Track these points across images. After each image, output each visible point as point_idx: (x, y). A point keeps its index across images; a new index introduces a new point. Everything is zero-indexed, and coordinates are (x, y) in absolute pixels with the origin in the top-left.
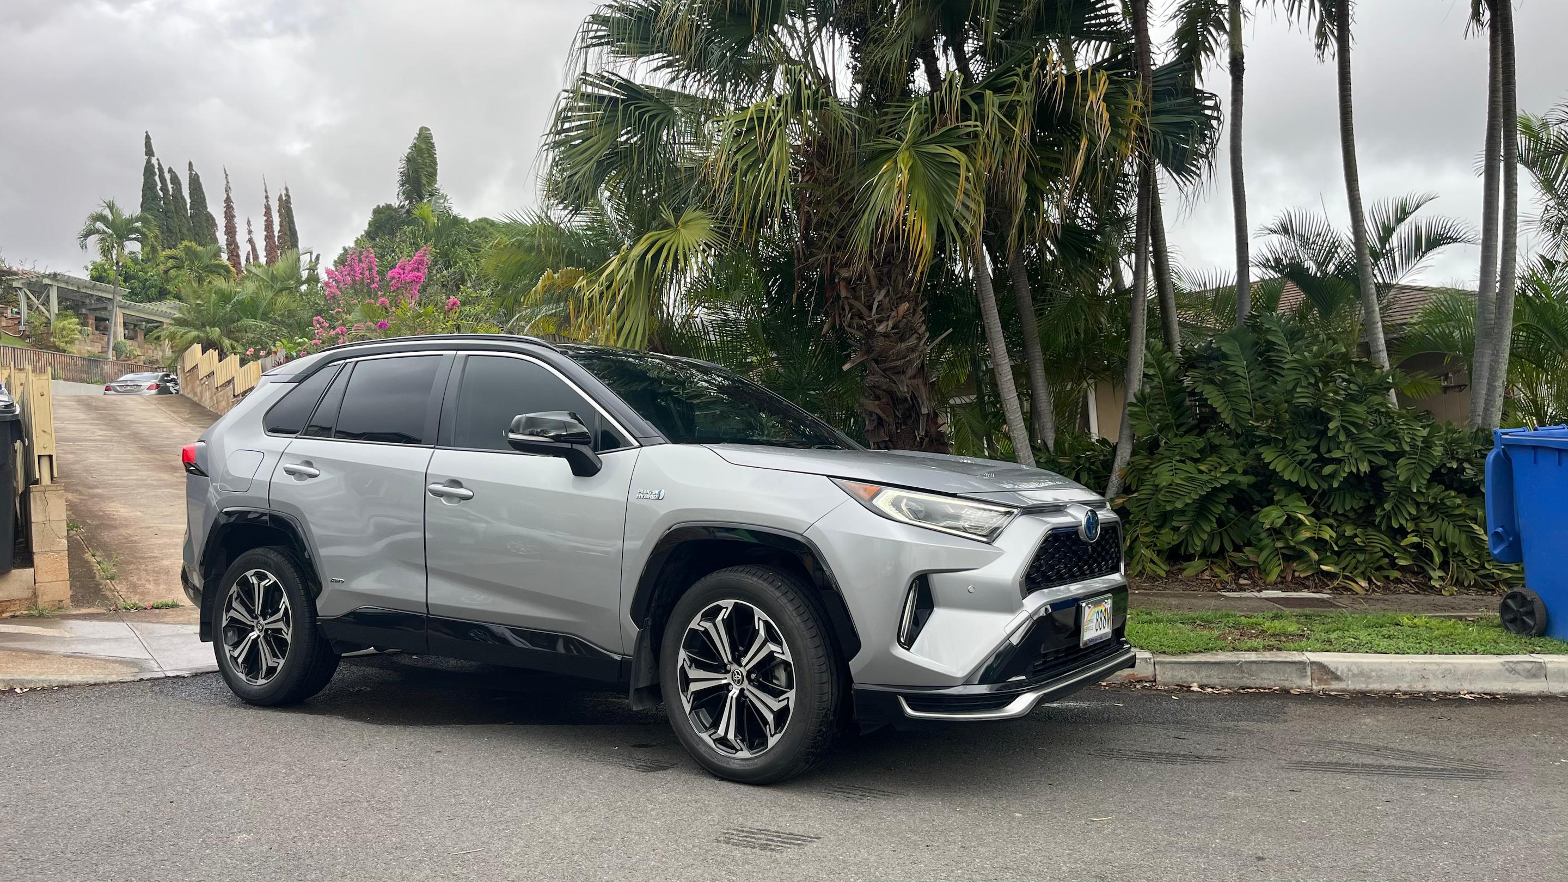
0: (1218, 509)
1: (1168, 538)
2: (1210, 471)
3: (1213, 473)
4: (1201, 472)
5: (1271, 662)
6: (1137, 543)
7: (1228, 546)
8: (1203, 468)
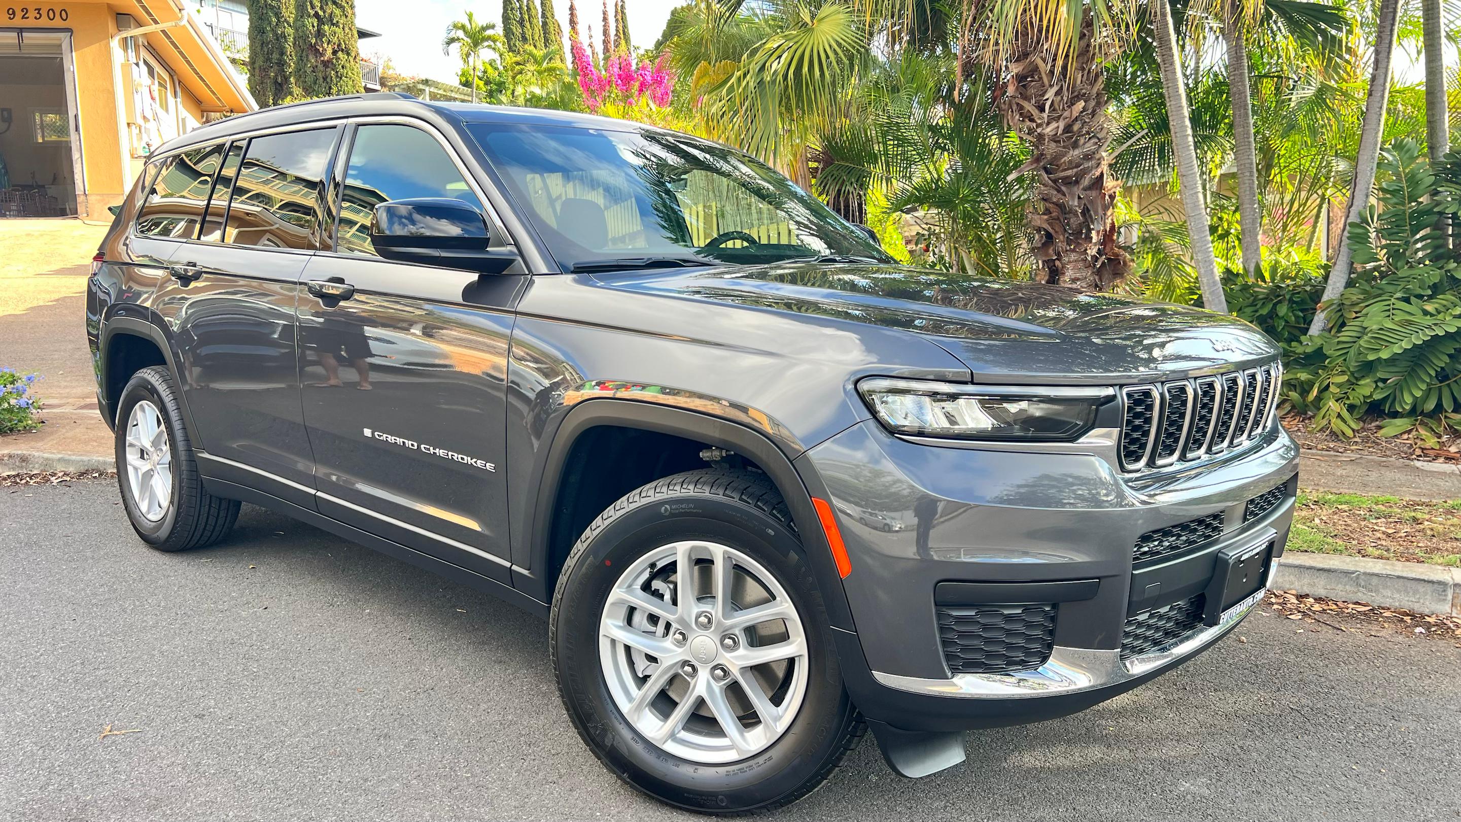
0: (1442, 361)
1: (1366, 389)
2: (1439, 312)
3: (1440, 316)
4: (1426, 313)
5: (1399, 577)
6: (1326, 394)
7: (1448, 404)
8: (1429, 307)
